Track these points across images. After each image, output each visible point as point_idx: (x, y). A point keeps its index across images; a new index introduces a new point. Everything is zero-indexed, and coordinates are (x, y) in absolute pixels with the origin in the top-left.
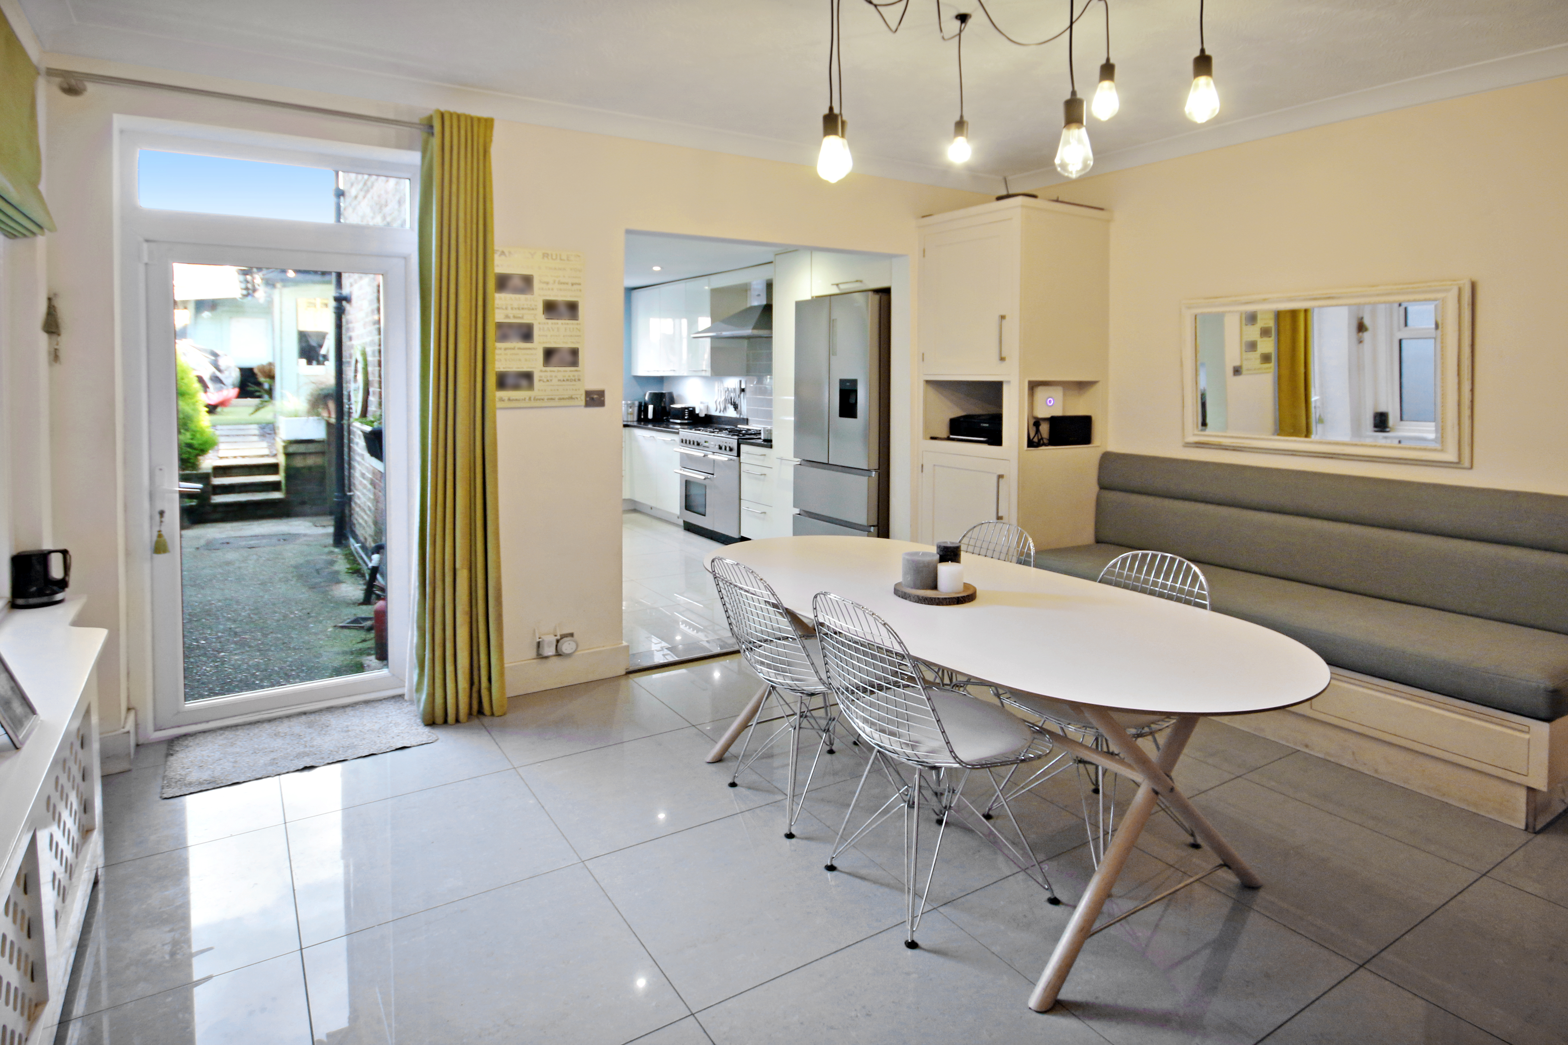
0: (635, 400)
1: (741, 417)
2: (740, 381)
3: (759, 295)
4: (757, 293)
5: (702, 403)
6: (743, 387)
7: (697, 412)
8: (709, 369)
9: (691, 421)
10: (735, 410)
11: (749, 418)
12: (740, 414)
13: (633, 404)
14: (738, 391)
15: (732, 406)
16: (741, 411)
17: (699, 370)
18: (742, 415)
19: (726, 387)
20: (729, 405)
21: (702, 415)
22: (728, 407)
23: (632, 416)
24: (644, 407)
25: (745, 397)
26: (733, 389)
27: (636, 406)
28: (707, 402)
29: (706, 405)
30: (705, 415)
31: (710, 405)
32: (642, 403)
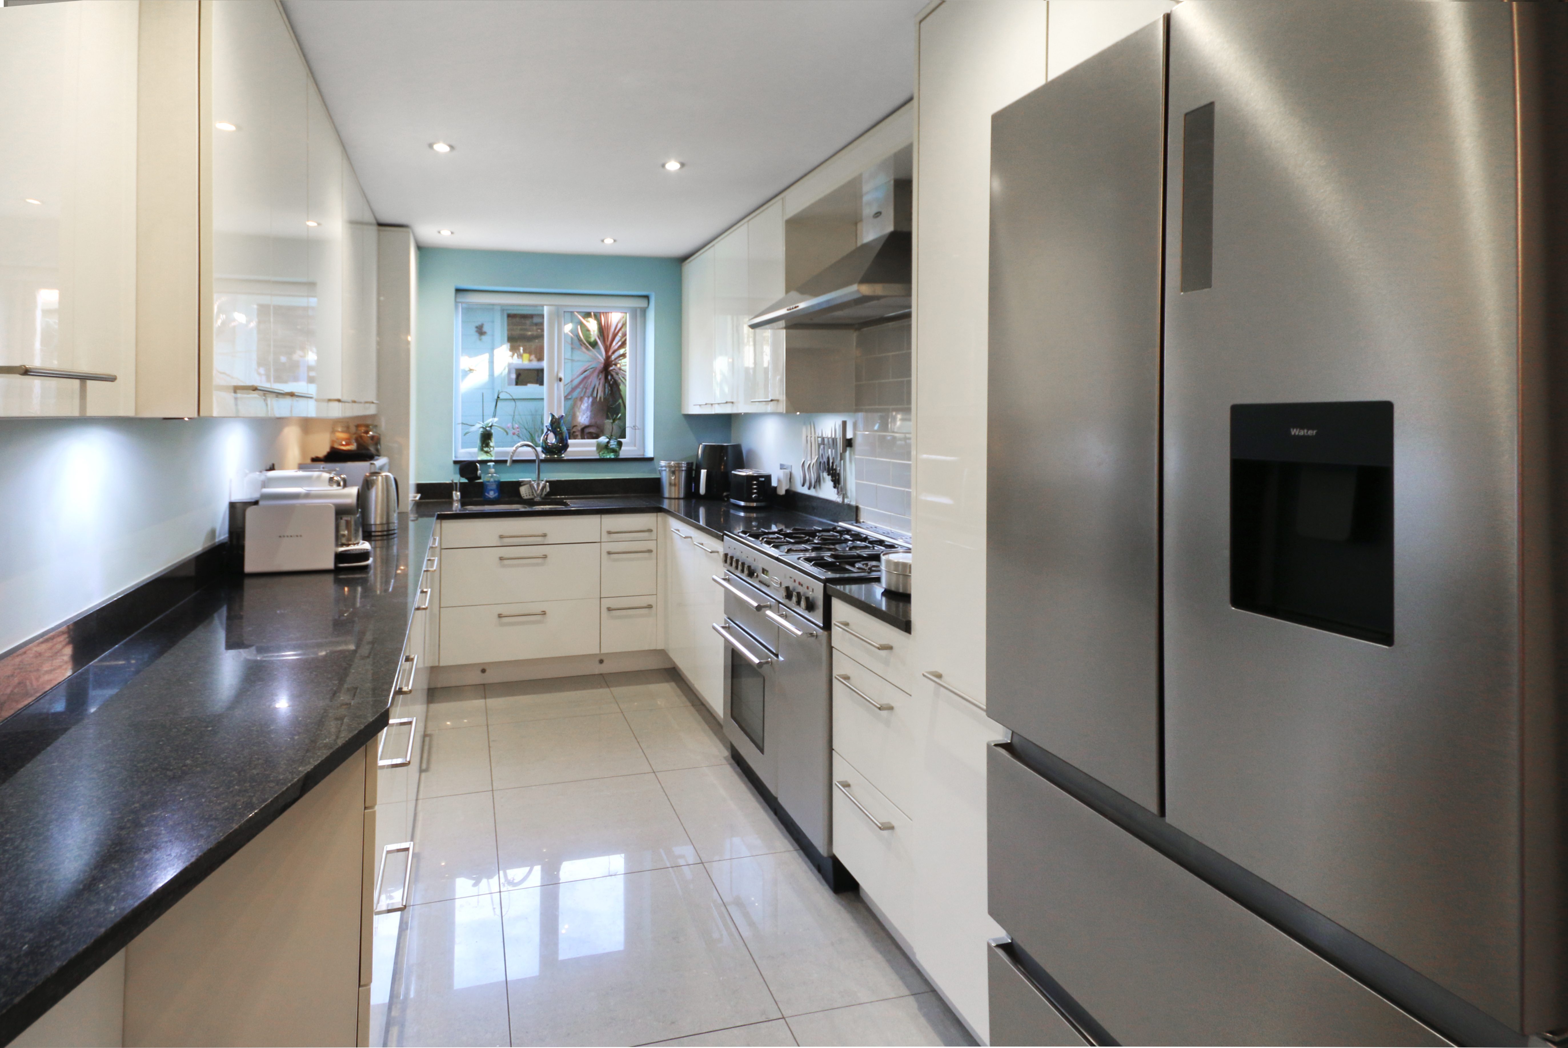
0: (684, 460)
1: (846, 501)
2: (844, 424)
3: (878, 214)
4: (874, 210)
5: (782, 467)
6: (849, 435)
7: (774, 483)
8: (783, 398)
9: (763, 504)
10: (835, 487)
11: (860, 506)
12: (845, 496)
13: (678, 466)
14: (840, 445)
15: (830, 477)
16: (845, 489)
17: (772, 400)
18: (847, 497)
19: (820, 435)
20: (825, 474)
21: (781, 491)
22: (823, 478)
23: (677, 488)
24: (694, 472)
25: (853, 457)
26: (830, 439)
27: (682, 470)
28: (791, 466)
29: (788, 471)
30: (787, 491)
31: (794, 472)
32: (692, 463)
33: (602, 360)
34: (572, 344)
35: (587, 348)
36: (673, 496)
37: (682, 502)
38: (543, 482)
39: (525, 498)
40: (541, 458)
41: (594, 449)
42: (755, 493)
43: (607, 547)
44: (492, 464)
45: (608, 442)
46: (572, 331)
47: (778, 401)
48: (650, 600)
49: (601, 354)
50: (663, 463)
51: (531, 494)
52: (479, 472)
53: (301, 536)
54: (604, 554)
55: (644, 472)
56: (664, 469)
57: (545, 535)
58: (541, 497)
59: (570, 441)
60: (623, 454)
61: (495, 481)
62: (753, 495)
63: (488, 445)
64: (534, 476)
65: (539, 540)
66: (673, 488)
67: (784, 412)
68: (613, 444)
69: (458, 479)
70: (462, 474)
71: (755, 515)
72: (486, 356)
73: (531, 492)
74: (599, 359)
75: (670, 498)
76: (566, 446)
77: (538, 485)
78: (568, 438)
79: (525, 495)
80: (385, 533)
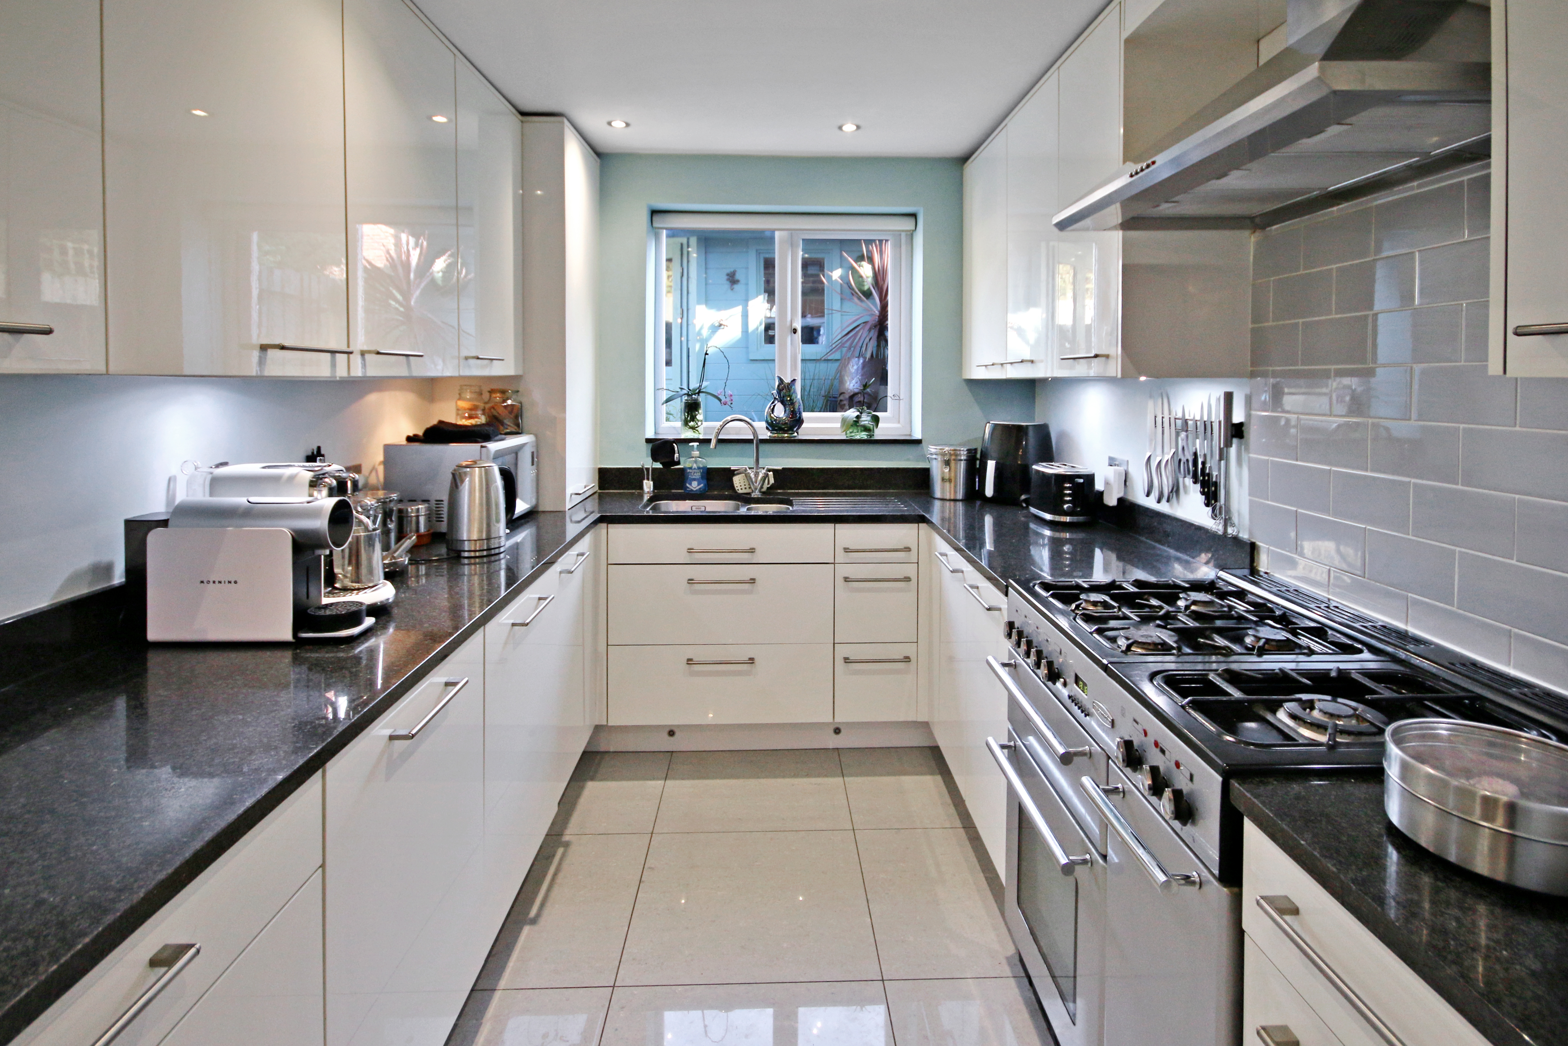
0: (963, 445)
1: (1230, 530)
2: (1229, 397)
5: (1112, 462)
6: (1238, 418)
7: (1099, 486)
8: (1117, 350)
9: (1081, 519)
11: (1258, 543)
12: (1227, 522)
13: (955, 453)
14: (1218, 434)
15: (1198, 486)
16: (1228, 511)
17: (1096, 356)
18: (1233, 525)
19: (1180, 415)
20: (1189, 481)
21: (1111, 500)
22: (1185, 486)
23: (952, 485)
24: (978, 462)
25: (1245, 456)
26: (1198, 423)
27: (961, 460)
28: (1128, 461)
29: (1121, 469)
30: (1121, 500)
31: (1131, 470)
32: (976, 450)
33: (877, 313)
34: (841, 293)
35: (859, 298)
36: (948, 497)
37: (960, 506)
38: (764, 471)
39: (740, 491)
40: (760, 437)
41: (839, 425)
42: (1068, 502)
43: (844, 570)
44: (696, 444)
45: (858, 417)
46: (841, 277)
47: (1107, 357)
48: (910, 650)
49: (875, 305)
50: (932, 449)
51: (747, 486)
52: (676, 455)
53: (236, 582)
54: (840, 581)
55: (908, 460)
56: (934, 456)
57: (752, 551)
58: (760, 492)
59: (805, 415)
60: (879, 434)
61: (699, 468)
62: (1065, 504)
63: (693, 419)
64: (751, 462)
65: (745, 557)
66: (947, 484)
67: (1119, 376)
68: (866, 419)
69: (649, 463)
70: (655, 458)
71: (1068, 535)
72: (739, 309)
73: (747, 483)
74: (872, 310)
75: (942, 500)
76: (799, 422)
77: (757, 474)
78: (802, 410)
79: (739, 488)
80: (485, 553)
